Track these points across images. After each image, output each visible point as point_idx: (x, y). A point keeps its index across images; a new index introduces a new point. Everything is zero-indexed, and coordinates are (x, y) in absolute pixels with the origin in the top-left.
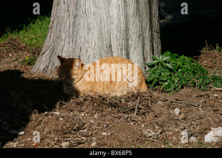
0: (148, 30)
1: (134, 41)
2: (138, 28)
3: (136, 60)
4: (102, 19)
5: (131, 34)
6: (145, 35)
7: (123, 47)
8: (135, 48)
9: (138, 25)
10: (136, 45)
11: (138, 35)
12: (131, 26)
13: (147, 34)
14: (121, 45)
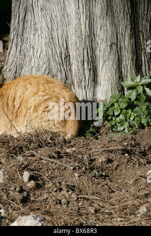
0: (127, 38)
1: (103, 51)
2: (110, 34)
3: (106, 78)
4: (53, 17)
5: (99, 42)
6: (123, 44)
7: (86, 59)
8: (104, 62)
9: (109, 29)
10: (106, 58)
11: (109, 44)
12: (99, 30)
13: (126, 43)
14: (82, 56)
